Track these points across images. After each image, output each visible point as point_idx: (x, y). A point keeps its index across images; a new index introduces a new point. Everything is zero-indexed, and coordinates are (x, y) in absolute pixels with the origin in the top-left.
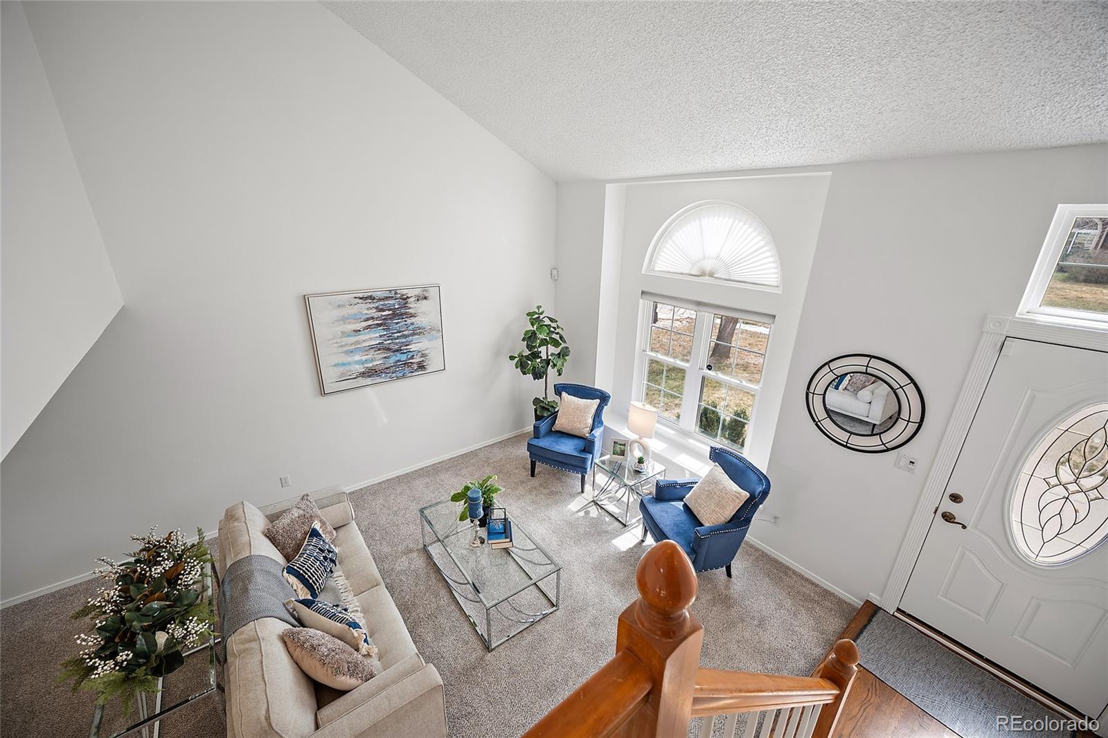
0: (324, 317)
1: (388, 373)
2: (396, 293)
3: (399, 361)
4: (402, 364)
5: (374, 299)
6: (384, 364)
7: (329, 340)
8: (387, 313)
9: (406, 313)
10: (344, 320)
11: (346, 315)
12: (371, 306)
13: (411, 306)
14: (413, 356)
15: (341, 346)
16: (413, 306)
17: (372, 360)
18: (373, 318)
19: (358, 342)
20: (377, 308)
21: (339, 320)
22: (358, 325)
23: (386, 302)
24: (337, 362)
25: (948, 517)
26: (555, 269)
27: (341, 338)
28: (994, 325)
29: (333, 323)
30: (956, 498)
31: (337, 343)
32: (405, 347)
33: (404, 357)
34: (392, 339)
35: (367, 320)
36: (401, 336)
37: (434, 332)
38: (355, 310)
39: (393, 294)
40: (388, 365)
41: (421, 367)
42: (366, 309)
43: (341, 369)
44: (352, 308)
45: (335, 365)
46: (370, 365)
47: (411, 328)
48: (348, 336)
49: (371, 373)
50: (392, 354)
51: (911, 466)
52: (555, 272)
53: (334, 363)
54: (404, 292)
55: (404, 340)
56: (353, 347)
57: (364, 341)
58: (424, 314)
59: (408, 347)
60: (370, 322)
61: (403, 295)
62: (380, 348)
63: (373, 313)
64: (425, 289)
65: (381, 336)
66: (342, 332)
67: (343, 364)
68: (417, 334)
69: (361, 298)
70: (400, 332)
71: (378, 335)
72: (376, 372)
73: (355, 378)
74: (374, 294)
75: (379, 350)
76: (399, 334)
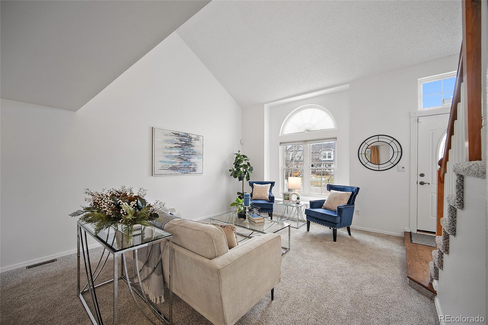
0: (159, 139)
1: (181, 170)
2: (187, 135)
3: (186, 165)
4: (187, 167)
5: (179, 135)
6: (180, 165)
7: (160, 149)
8: (183, 142)
9: (191, 144)
10: (167, 141)
11: (168, 140)
12: (178, 138)
13: (193, 142)
14: (191, 164)
15: (164, 153)
16: (194, 142)
17: (175, 163)
18: (178, 143)
19: (171, 153)
20: (180, 139)
21: (165, 141)
22: (172, 145)
23: (184, 138)
24: (161, 160)
25: (422, 183)
26: (242, 140)
27: (165, 149)
28: (413, 114)
29: (163, 141)
30: (422, 175)
31: (163, 151)
32: (189, 160)
33: (188, 164)
34: (184, 155)
35: (175, 144)
36: (187, 154)
37: (200, 155)
38: (171, 138)
39: (186, 135)
40: (181, 166)
41: (194, 170)
42: (176, 139)
43: (163, 164)
44: (171, 137)
45: (161, 161)
46: (174, 165)
47: (192, 151)
48: (168, 149)
49: (174, 168)
50: (183, 161)
51: (403, 169)
52: (242, 141)
53: (160, 160)
54: (191, 135)
55: (189, 156)
56: (169, 154)
57: (174, 153)
58: (197, 146)
59: (190, 160)
60: (177, 145)
61: (190, 136)
62: (179, 157)
63: (178, 141)
64: (198, 136)
65: (180, 152)
66: (165, 147)
67: (164, 162)
68: (194, 155)
69: (174, 134)
70: (187, 152)
71: (179, 151)
72: (176, 168)
73: (167, 169)
74: (180, 133)
75: (179, 158)
76: (187, 153)
